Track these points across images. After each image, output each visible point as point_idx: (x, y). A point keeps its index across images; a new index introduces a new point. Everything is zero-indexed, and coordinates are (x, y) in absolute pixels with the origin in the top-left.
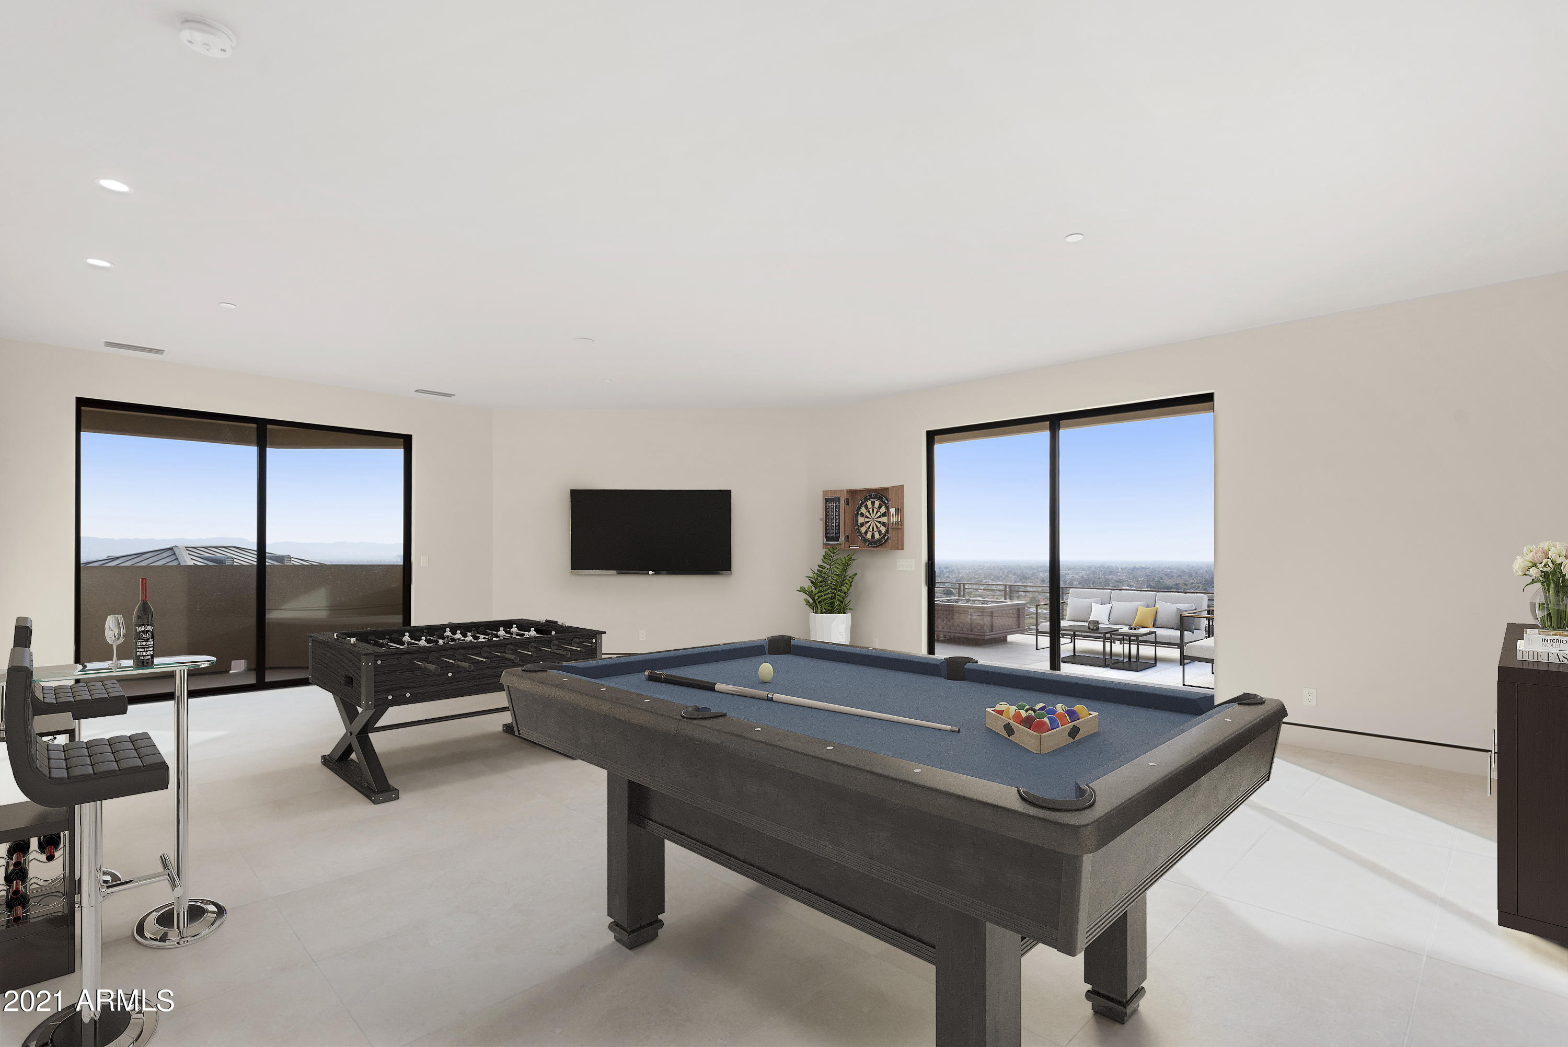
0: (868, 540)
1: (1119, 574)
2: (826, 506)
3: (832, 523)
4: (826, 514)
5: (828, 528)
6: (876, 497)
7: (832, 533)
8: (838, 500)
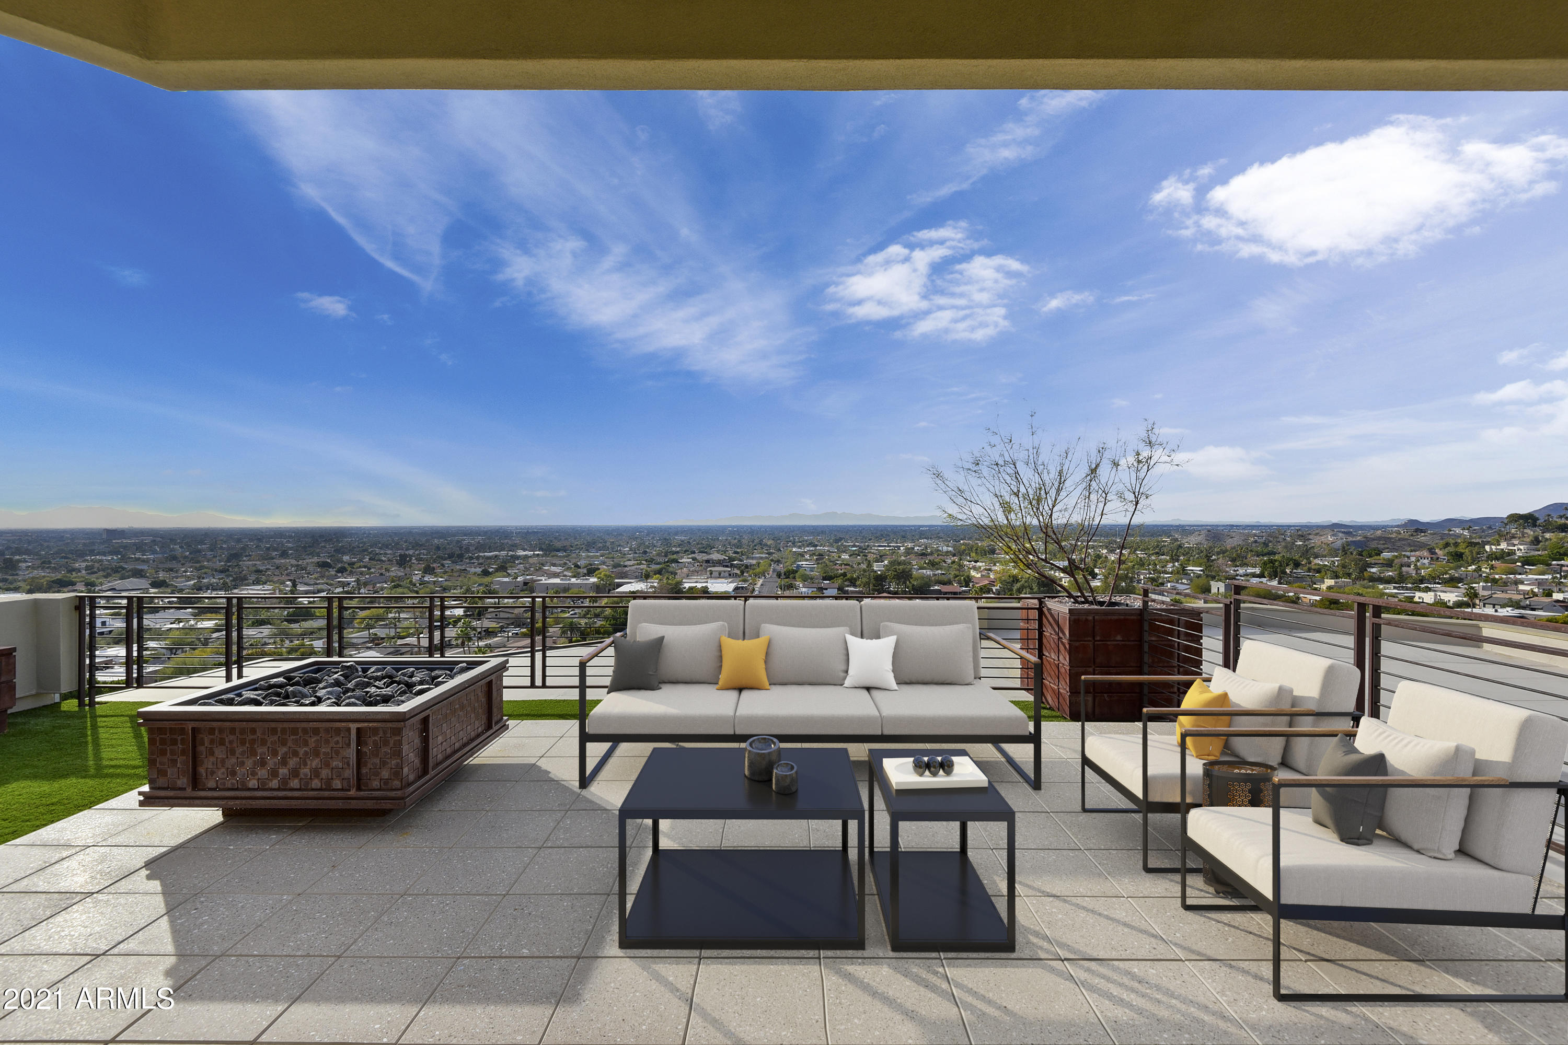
1: (513, 538)
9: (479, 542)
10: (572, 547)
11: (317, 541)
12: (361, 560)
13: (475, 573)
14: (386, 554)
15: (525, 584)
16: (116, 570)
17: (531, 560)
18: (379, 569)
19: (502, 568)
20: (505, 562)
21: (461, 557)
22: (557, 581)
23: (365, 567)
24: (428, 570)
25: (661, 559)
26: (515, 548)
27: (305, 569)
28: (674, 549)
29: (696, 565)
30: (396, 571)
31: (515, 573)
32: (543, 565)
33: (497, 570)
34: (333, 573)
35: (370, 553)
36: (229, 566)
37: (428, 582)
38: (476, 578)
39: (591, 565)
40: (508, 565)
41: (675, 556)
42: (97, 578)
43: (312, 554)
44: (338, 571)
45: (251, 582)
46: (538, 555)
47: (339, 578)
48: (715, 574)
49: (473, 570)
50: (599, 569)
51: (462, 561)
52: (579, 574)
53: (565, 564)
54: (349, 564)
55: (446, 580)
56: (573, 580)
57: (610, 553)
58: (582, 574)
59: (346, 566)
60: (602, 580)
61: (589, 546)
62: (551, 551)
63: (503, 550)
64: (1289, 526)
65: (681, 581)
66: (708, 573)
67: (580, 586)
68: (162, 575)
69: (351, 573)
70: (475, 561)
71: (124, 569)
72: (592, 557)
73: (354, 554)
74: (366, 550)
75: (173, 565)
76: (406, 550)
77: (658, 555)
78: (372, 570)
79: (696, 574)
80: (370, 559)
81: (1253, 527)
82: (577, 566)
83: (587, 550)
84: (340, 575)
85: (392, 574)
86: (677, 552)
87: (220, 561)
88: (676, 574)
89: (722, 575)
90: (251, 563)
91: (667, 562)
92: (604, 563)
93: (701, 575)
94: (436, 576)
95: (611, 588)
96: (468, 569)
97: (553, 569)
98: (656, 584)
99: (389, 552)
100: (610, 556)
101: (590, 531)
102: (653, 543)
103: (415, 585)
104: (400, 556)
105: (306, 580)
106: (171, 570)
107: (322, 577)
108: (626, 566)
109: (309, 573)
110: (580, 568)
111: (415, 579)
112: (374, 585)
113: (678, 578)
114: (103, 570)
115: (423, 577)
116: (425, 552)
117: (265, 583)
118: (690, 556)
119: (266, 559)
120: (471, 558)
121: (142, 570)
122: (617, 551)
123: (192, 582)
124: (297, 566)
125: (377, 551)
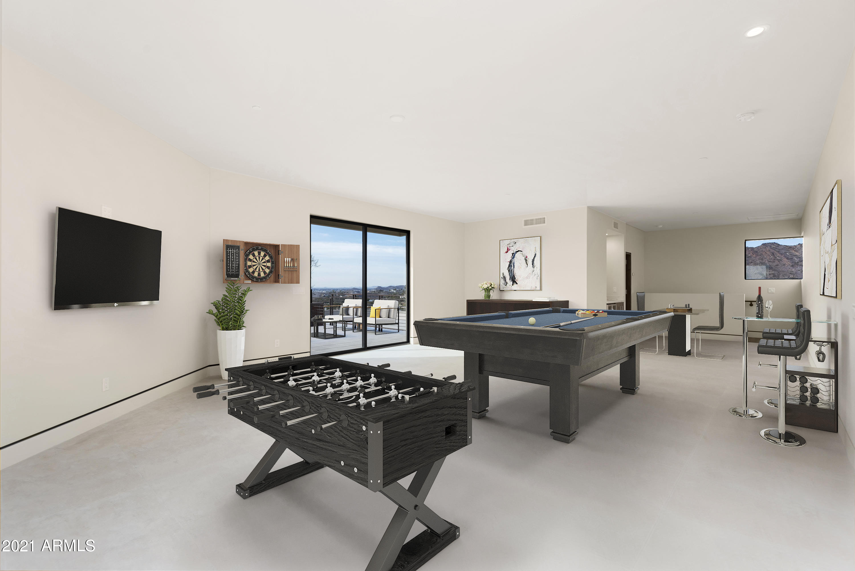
0: (255, 277)
2: (227, 252)
3: (232, 264)
4: (227, 257)
5: (228, 267)
6: (262, 249)
7: (232, 272)
8: (238, 247)
64: (337, 289)
81: (323, 290)
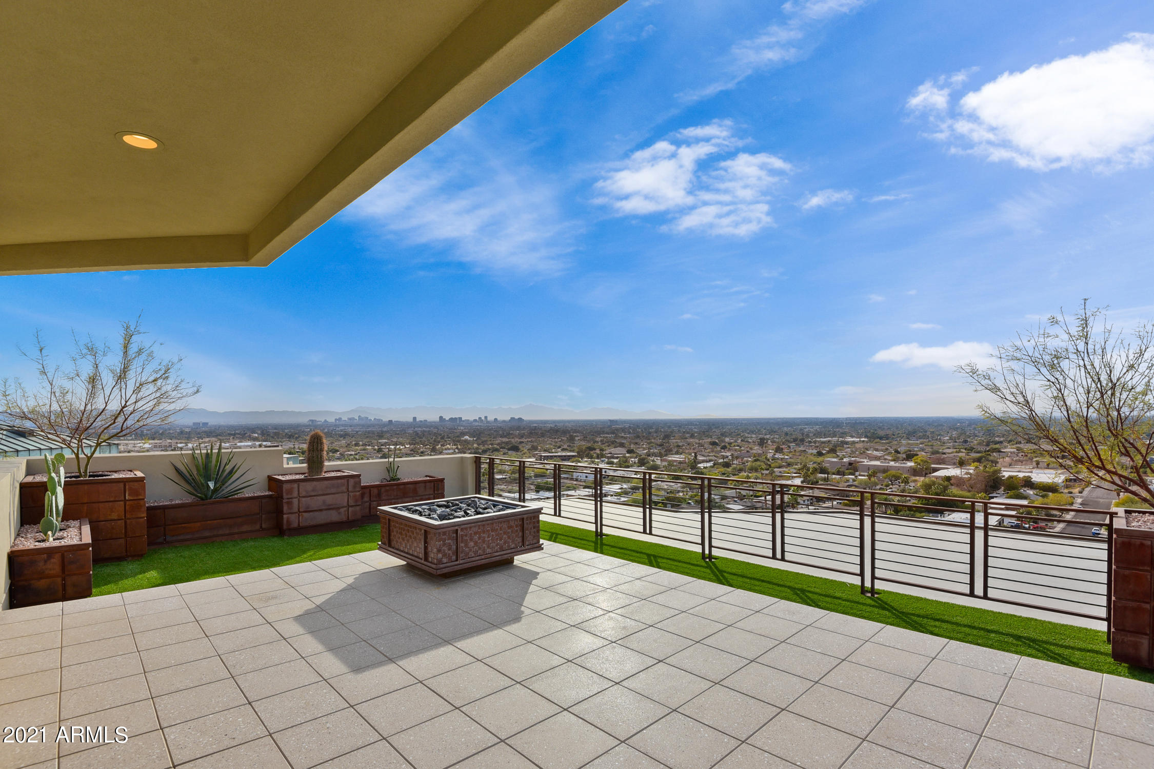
1: (844, 427)
9: (816, 430)
10: (894, 435)
11: (711, 428)
12: (736, 441)
13: (812, 454)
14: (752, 437)
15: (850, 464)
16: (613, 442)
17: (857, 446)
18: (747, 448)
19: (833, 451)
20: (835, 446)
21: (802, 441)
22: (877, 463)
23: (738, 446)
24: (779, 450)
25: (982, 448)
26: (845, 435)
27: (702, 446)
28: (997, 439)
29: (1020, 455)
30: (757, 449)
31: (843, 455)
32: (867, 449)
33: (828, 452)
34: (719, 449)
35: (742, 436)
36: (664, 442)
37: (778, 459)
38: (812, 458)
39: (910, 451)
40: (838, 448)
41: (997, 446)
42: (605, 447)
43: (708, 436)
44: (722, 448)
45: (674, 452)
46: (863, 441)
47: (722, 452)
48: (1041, 465)
49: (810, 451)
50: (917, 455)
51: (803, 444)
52: (898, 458)
53: (887, 449)
54: (728, 444)
55: (790, 458)
56: (892, 463)
57: (929, 441)
58: (901, 459)
59: (727, 445)
60: (919, 464)
61: (910, 435)
62: (875, 439)
63: (835, 436)
65: (1000, 470)
66: (1034, 464)
67: (898, 468)
68: (632, 446)
69: (729, 450)
70: (813, 444)
71: (616, 442)
72: (912, 444)
73: (732, 437)
74: (740, 434)
75: (638, 441)
76: (765, 435)
77: (979, 444)
78: (742, 448)
79: (1020, 463)
80: (741, 441)
82: (897, 452)
83: (908, 438)
84: (723, 450)
85: (754, 452)
86: (1001, 442)
87: (660, 439)
88: (998, 462)
89: (1050, 466)
90: (674, 441)
91: (988, 451)
92: (923, 450)
93: (1026, 465)
94: (783, 455)
95: (928, 471)
96: (807, 450)
97: (875, 453)
98: (971, 471)
99: (754, 436)
100: (929, 444)
101: (911, 421)
102: (974, 433)
103: (768, 460)
104: (760, 439)
105: (703, 453)
106: (636, 443)
107: (713, 451)
108: (944, 454)
109: (705, 449)
110: (899, 453)
111: (769, 456)
112: (742, 459)
113: (999, 465)
114: (608, 442)
115: (775, 455)
116: (777, 436)
117: (681, 454)
118: (1014, 446)
119: (683, 439)
120: (810, 442)
121: (623, 443)
122: (937, 440)
123: (646, 451)
124: (699, 443)
125: (747, 435)
